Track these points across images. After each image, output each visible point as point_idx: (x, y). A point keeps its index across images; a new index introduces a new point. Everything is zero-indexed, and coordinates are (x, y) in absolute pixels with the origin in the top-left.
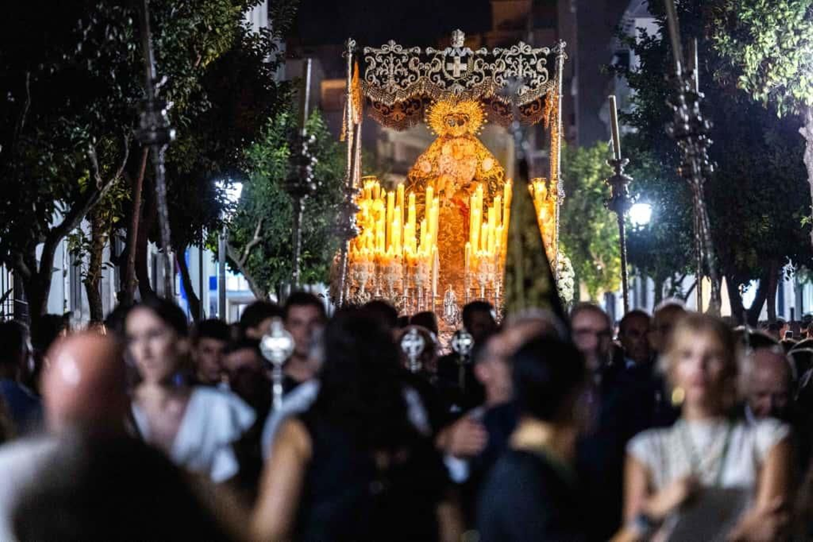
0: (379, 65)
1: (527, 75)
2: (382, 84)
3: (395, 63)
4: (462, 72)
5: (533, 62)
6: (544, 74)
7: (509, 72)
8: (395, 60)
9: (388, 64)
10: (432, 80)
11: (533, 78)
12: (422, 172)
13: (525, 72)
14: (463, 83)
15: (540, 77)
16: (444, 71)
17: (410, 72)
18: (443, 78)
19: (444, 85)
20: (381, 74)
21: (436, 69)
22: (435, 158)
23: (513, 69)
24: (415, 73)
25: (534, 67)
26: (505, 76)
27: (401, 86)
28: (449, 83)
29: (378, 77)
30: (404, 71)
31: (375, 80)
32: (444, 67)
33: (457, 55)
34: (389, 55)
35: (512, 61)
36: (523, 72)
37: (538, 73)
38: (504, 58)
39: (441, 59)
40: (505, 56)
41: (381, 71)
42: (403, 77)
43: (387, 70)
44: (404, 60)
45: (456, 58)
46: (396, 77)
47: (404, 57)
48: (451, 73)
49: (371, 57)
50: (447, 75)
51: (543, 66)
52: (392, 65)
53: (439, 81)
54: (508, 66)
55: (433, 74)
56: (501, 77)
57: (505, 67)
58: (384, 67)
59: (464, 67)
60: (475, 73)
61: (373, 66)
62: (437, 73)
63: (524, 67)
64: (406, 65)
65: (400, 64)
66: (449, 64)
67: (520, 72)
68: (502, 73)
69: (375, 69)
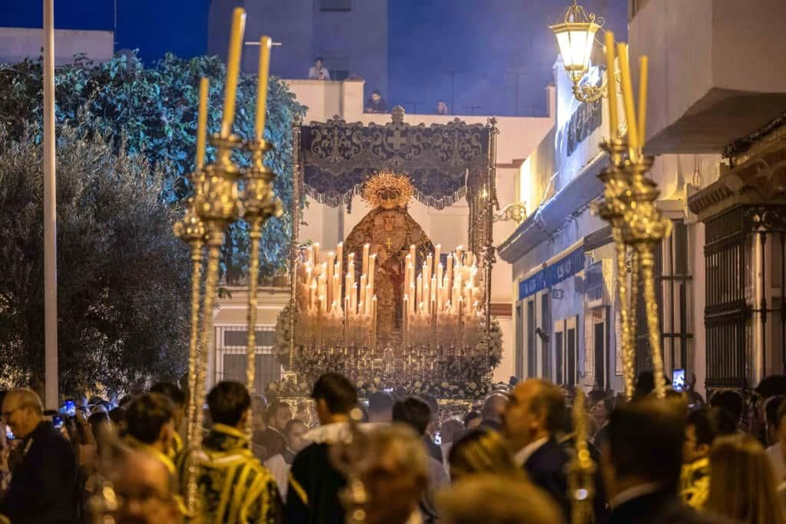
0: (324, 137)
1: (463, 148)
2: (327, 155)
3: (339, 136)
4: (402, 145)
5: (468, 136)
6: (478, 147)
7: (446, 146)
8: (339, 133)
9: (333, 136)
10: (374, 152)
11: (468, 152)
12: (356, 241)
13: (460, 146)
14: (402, 155)
15: (474, 150)
16: (385, 144)
17: (353, 144)
18: (384, 150)
19: (385, 156)
20: (326, 145)
21: (378, 143)
22: (368, 229)
23: (450, 143)
24: (358, 146)
25: (469, 141)
26: (442, 149)
27: (345, 157)
28: (390, 155)
29: (323, 149)
30: (347, 143)
31: (320, 151)
32: (384, 140)
33: (397, 129)
34: (333, 128)
35: (449, 135)
36: (458, 146)
37: (473, 147)
38: (441, 132)
39: (383, 134)
40: (442, 130)
41: (325, 143)
42: (347, 149)
43: (332, 142)
44: (348, 133)
45: (396, 132)
46: (340, 149)
47: (347, 131)
48: (391, 145)
49: (317, 131)
50: (388, 148)
51: (478, 140)
52: (336, 138)
53: (381, 154)
54: (445, 140)
55: (375, 146)
56: (438, 150)
57: (441, 140)
58: (329, 140)
59: (404, 140)
60: (414, 146)
61: (318, 139)
62: (378, 146)
63: (460, 141)
64: (349, 138)
65: (343, 137)
66: (389, 138)
67: (456, 145)
68: (439, 147)
69: (320, 142)
